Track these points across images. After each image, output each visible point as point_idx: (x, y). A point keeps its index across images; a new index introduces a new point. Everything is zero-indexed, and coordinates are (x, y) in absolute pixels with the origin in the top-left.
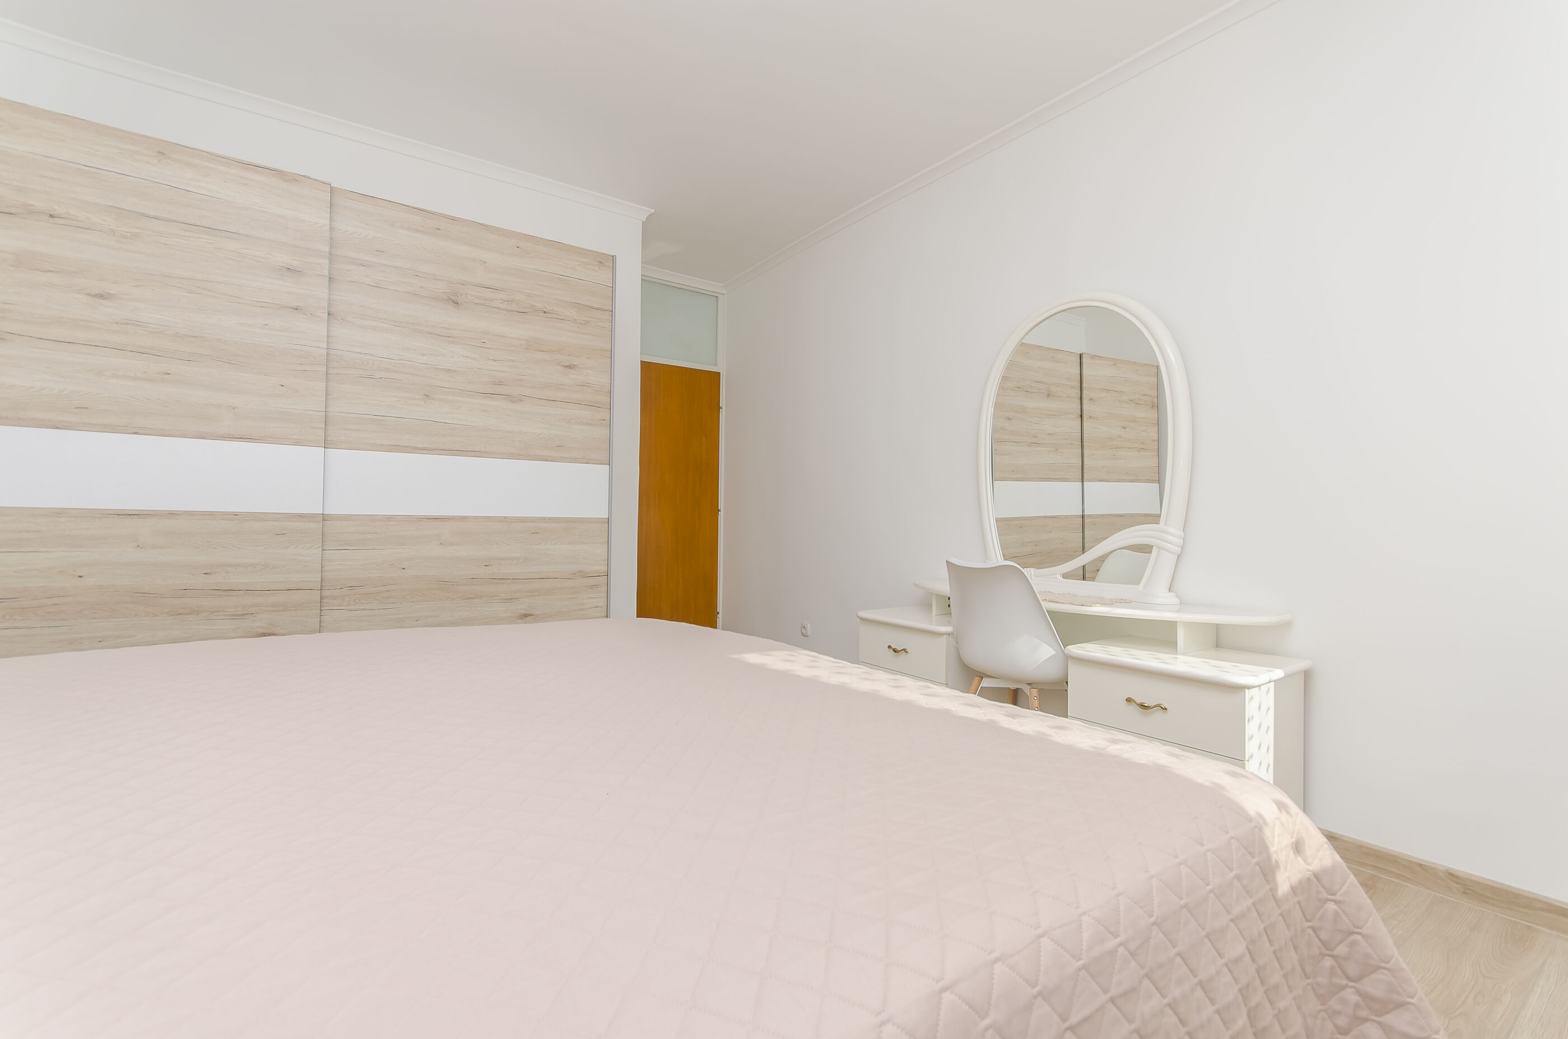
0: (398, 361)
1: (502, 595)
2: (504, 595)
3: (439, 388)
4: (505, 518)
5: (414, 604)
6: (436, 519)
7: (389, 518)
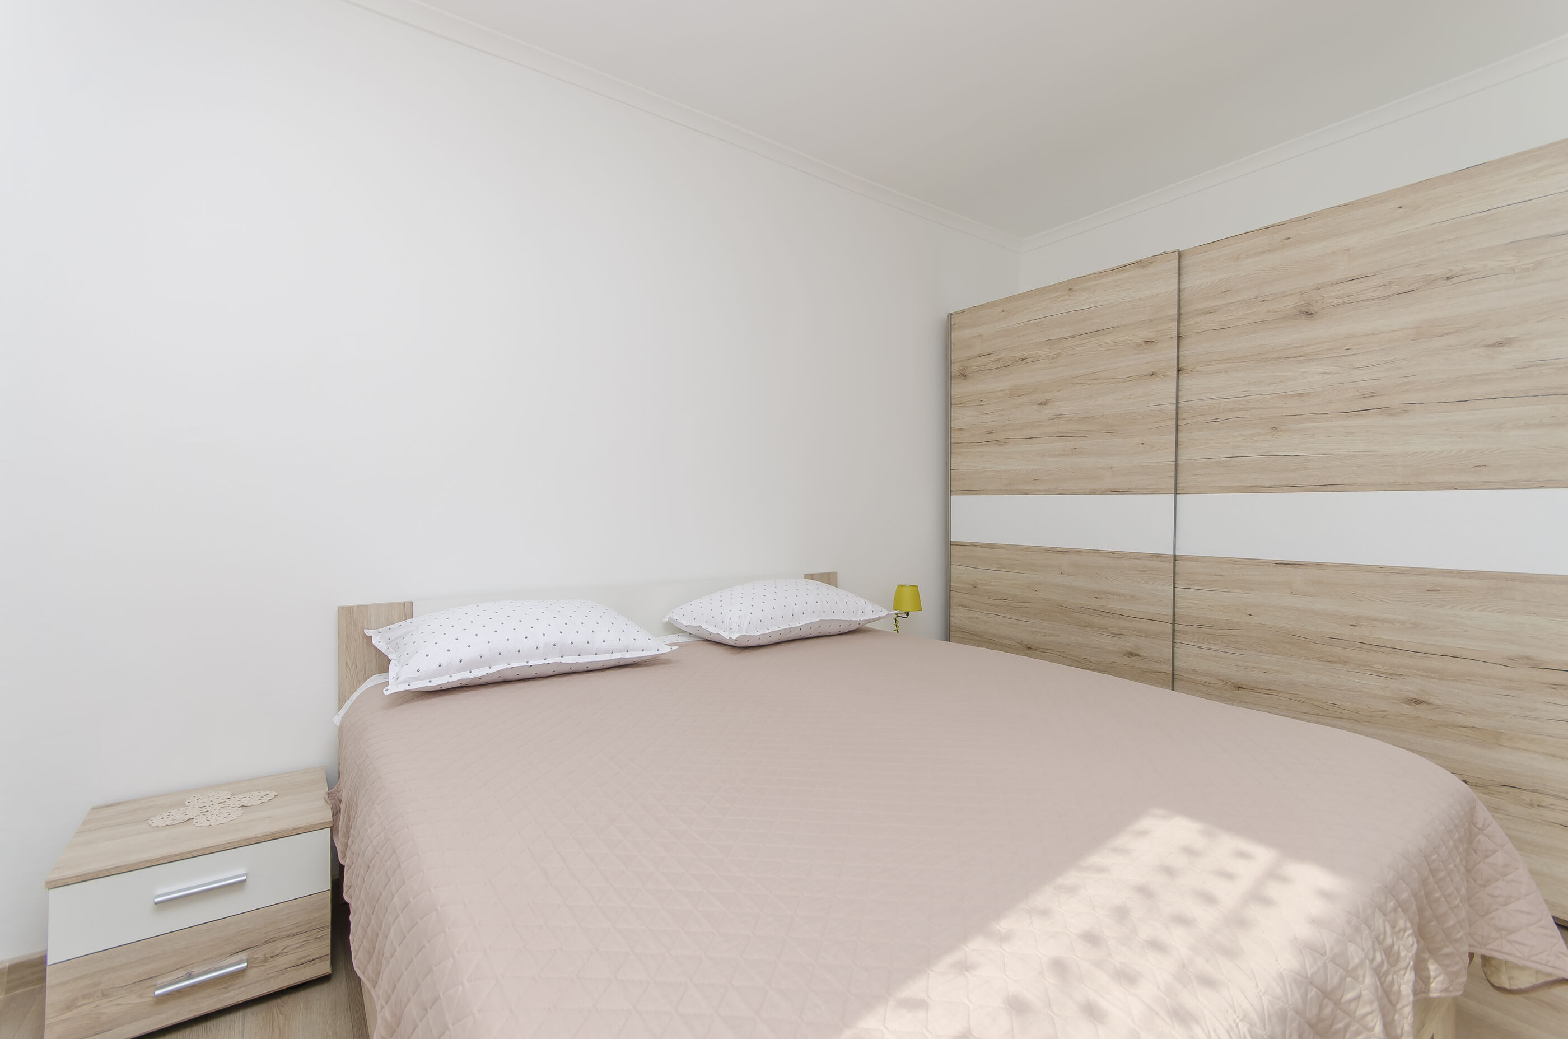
0: (1243, 399)
1: (1376, 666)
2: (1381, 667)
3: (1289, 417)
4: (1381, 567)
5: (1261, 654)
6: (1285, 564)
7: (1235, 561)
